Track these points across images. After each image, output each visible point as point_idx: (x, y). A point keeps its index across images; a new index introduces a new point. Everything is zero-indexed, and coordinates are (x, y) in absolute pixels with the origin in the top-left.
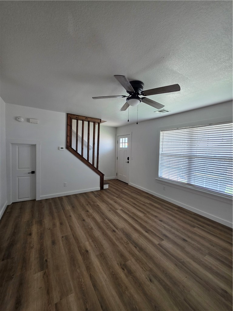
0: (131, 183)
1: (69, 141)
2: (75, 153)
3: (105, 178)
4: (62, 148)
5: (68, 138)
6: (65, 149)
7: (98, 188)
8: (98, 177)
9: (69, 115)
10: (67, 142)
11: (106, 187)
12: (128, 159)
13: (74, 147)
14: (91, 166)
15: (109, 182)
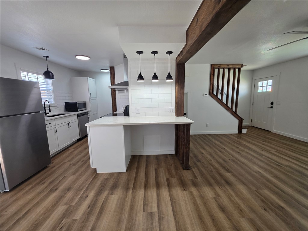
1: (211, 88)
2: (216, 97)
3: (244, 124)
4: (206, 95)
5: (212, 85)
6: (208, 96)
7: (237, 132)
8: (236, 121)
9: (213, 66)
10: (210, 89)
11: (244, 131)
12: (272, 103)
13: (215, 93)
14: (230, 110)
15: (246, 127)
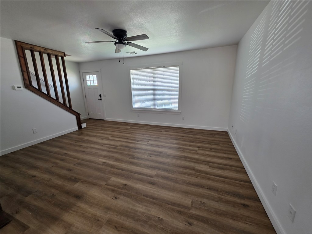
0: (107, 119)
1: (26, 77)
2: (38, 91)
3: (82, 118)
4: (18, 87)
5: (25, 74)
6: (23, 89)
7: (76, 128)
8: (74, 117)
9: (19, 44)
10: (24, 79)
11: (84, 125)
12: (100, 96)
13: (35, 85)
14: (63, 106)
15: (85, 121)
